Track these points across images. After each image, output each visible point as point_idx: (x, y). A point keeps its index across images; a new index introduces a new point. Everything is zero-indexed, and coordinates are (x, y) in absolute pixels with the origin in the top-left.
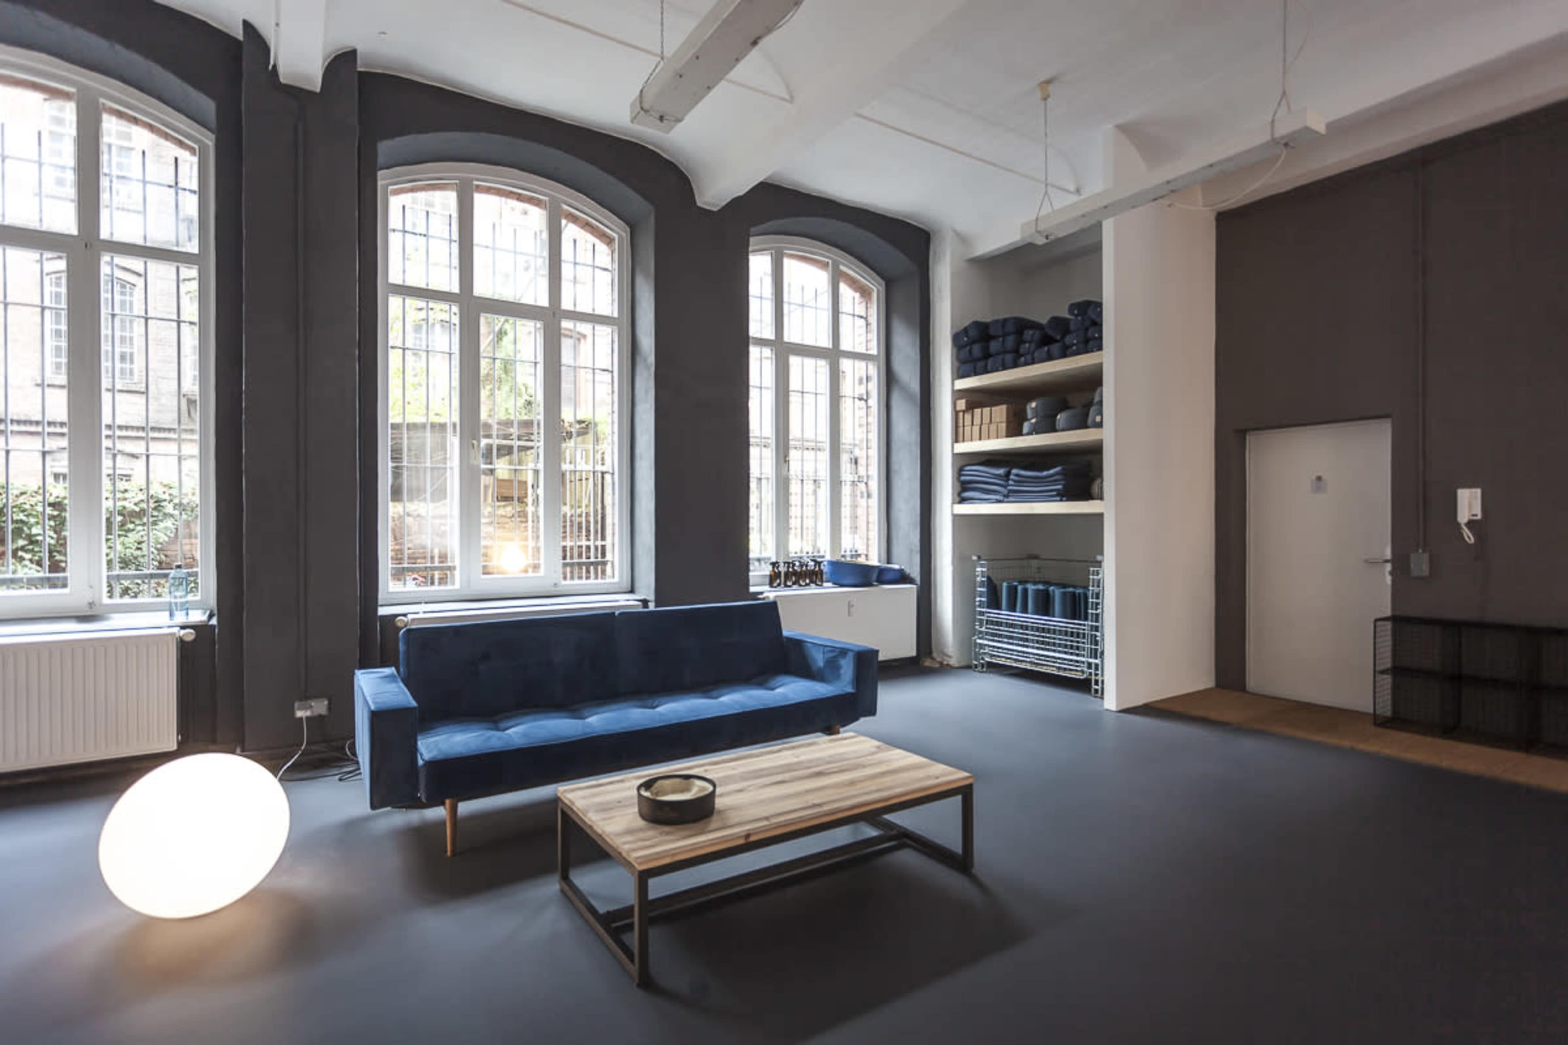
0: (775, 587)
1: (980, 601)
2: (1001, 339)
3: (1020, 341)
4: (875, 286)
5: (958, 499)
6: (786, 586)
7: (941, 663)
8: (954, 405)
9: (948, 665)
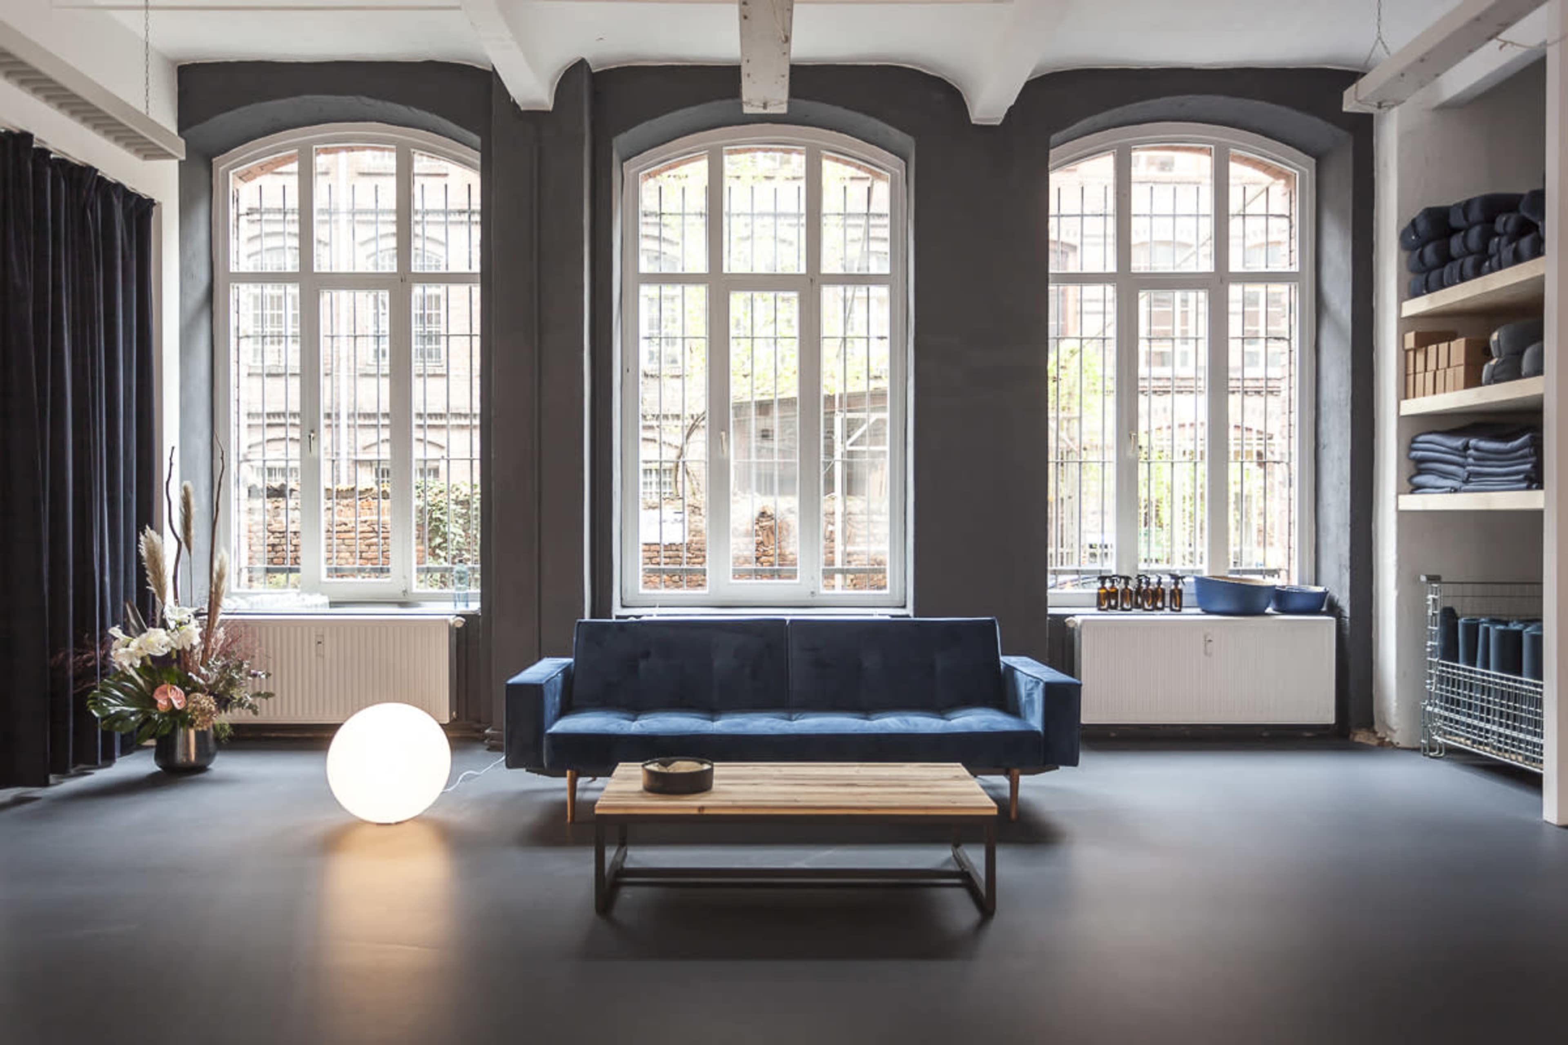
0: (1104, 610)
1: (1431, 646)
2: (1462, 233)
3: (1488, 234)
4: (1298, 169)
5: (1408, 487)
6: (1123, 609)
7: (1382, 739)
8: (1401, 340)
9: (1391, 743)
